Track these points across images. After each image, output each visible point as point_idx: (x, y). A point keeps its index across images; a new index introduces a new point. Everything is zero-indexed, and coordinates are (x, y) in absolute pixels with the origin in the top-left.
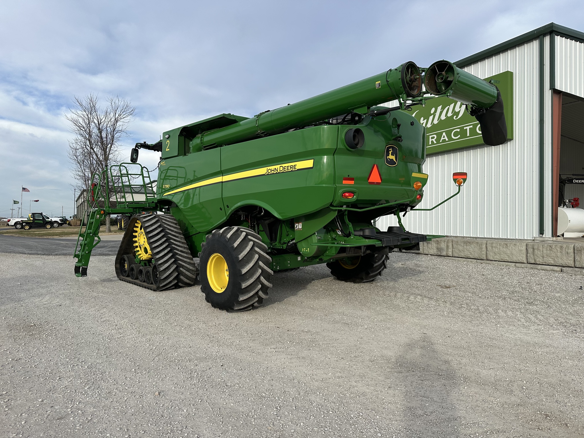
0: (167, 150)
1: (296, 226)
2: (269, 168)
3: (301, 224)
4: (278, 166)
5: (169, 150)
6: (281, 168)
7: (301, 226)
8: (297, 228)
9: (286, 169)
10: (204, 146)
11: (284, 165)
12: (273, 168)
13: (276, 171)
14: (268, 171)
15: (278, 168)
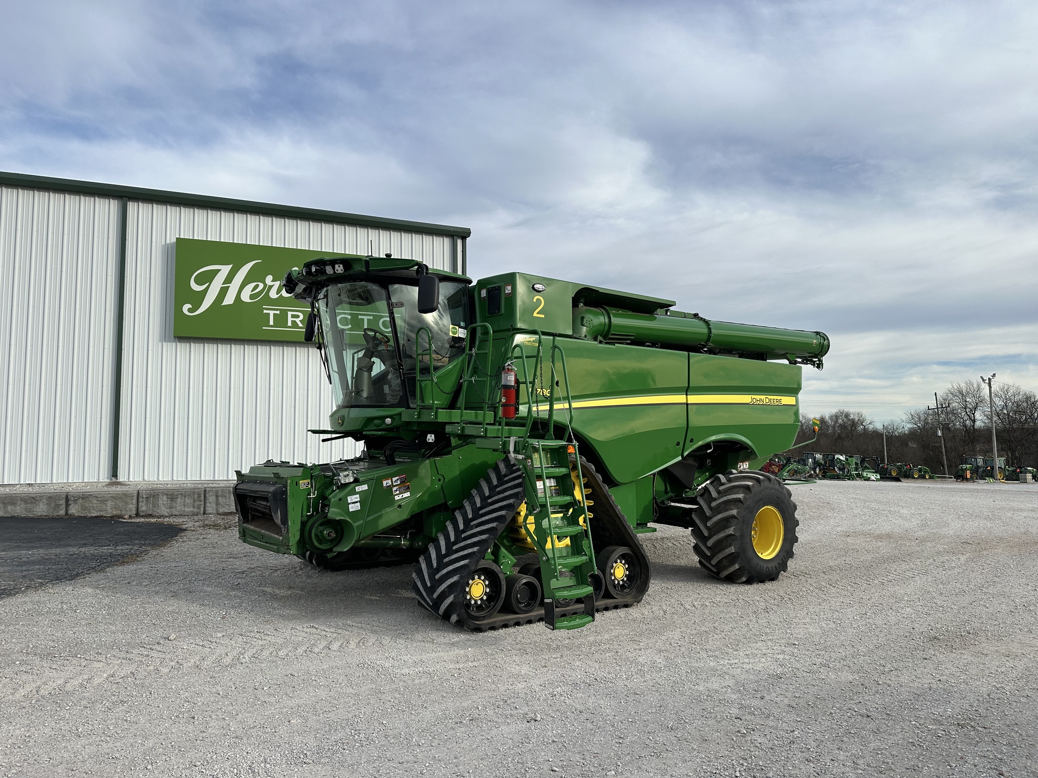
0: (535, 315)
1: (739, 466)
2: (753, 396)
3: (747, 463)
4: (763, 397)
5: (543, 316)
6: (767, 401)
7: (747, 465)
8: (742, 467)
9: (772, 402)
10: (612, 333)
11: (770, 397)
12: (758, 397)
13: (762, 402)
14: (752, 399)
15: (763, 398)
